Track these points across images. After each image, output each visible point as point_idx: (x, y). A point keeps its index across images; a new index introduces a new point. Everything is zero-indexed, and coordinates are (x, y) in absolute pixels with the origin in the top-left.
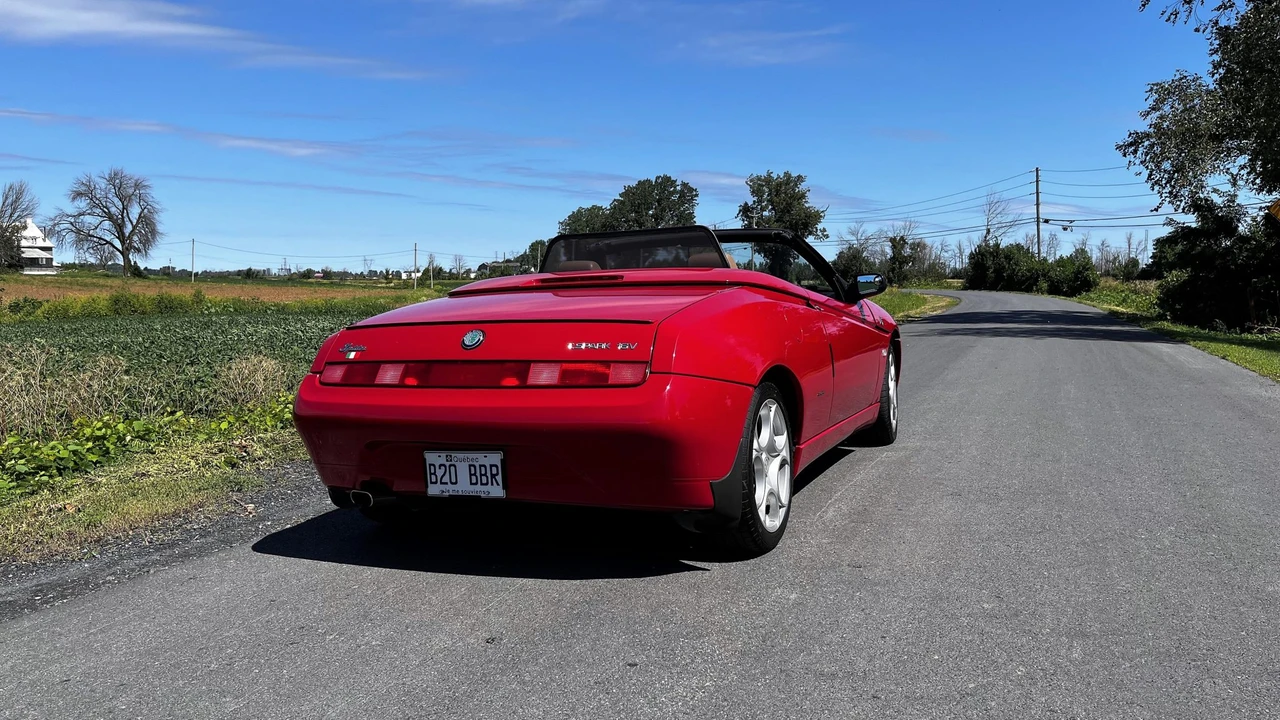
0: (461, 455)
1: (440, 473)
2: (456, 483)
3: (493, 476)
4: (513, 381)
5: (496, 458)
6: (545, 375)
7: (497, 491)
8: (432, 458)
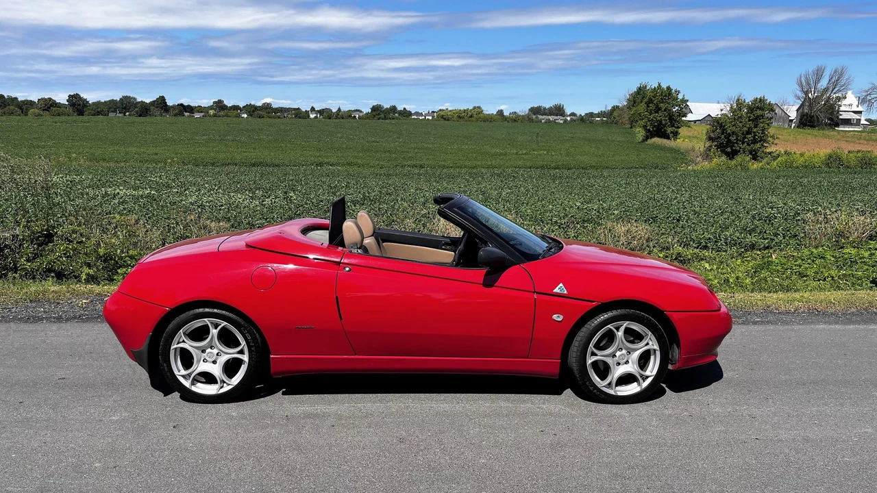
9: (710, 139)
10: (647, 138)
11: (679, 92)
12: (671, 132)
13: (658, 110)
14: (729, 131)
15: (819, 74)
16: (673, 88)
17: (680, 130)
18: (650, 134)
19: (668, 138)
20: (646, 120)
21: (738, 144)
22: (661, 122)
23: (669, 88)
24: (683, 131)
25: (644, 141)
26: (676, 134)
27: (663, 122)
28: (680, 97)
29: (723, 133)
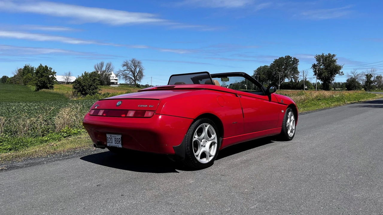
0: (113, 135)
1: (109, 140)
2: (112, 143)
3: (119, 141)
4: (124, 116)
5: (119, 137)
6: (131, 114)
7: (120, 146)
8: (108, 136)
9: (74, 88)
10: (38, 89)
11: (52, 69)
12: (50, 87)
13: (42, 76)
14: (83, 85)
15: (102, 64)
16: (49, 67)
17: (53, 86)
18: (39, 88)
19: (49, 89)
20: (37, 81)
21: (87, 90)
22: (44, 81)
23: (46, 66)
24: (55, 86)
25: (36, 91)
26: (52, 87)
27: (46, 82)
28: (52, 71)
29: (80, 86)
